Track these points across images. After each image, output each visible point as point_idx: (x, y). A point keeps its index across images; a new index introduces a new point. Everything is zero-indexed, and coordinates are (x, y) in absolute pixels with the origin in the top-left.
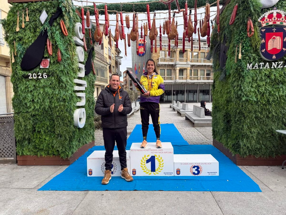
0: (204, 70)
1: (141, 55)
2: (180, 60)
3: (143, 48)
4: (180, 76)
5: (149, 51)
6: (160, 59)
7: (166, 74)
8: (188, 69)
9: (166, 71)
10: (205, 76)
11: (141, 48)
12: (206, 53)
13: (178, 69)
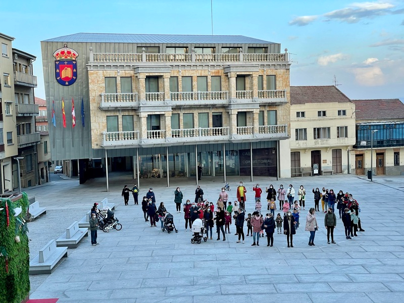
0: (208, 113)
1: (67, 83)
2: (148, 97)
3: (69, 69)
4: (149, 131)
5: (84, 73)
6: (103, 97)
7: (120, 126)
8: (166, 115)
9: (120, 120)
10: (211, 127)
11: (66, 69)
12: (209, 77)
13: (144, 115)
